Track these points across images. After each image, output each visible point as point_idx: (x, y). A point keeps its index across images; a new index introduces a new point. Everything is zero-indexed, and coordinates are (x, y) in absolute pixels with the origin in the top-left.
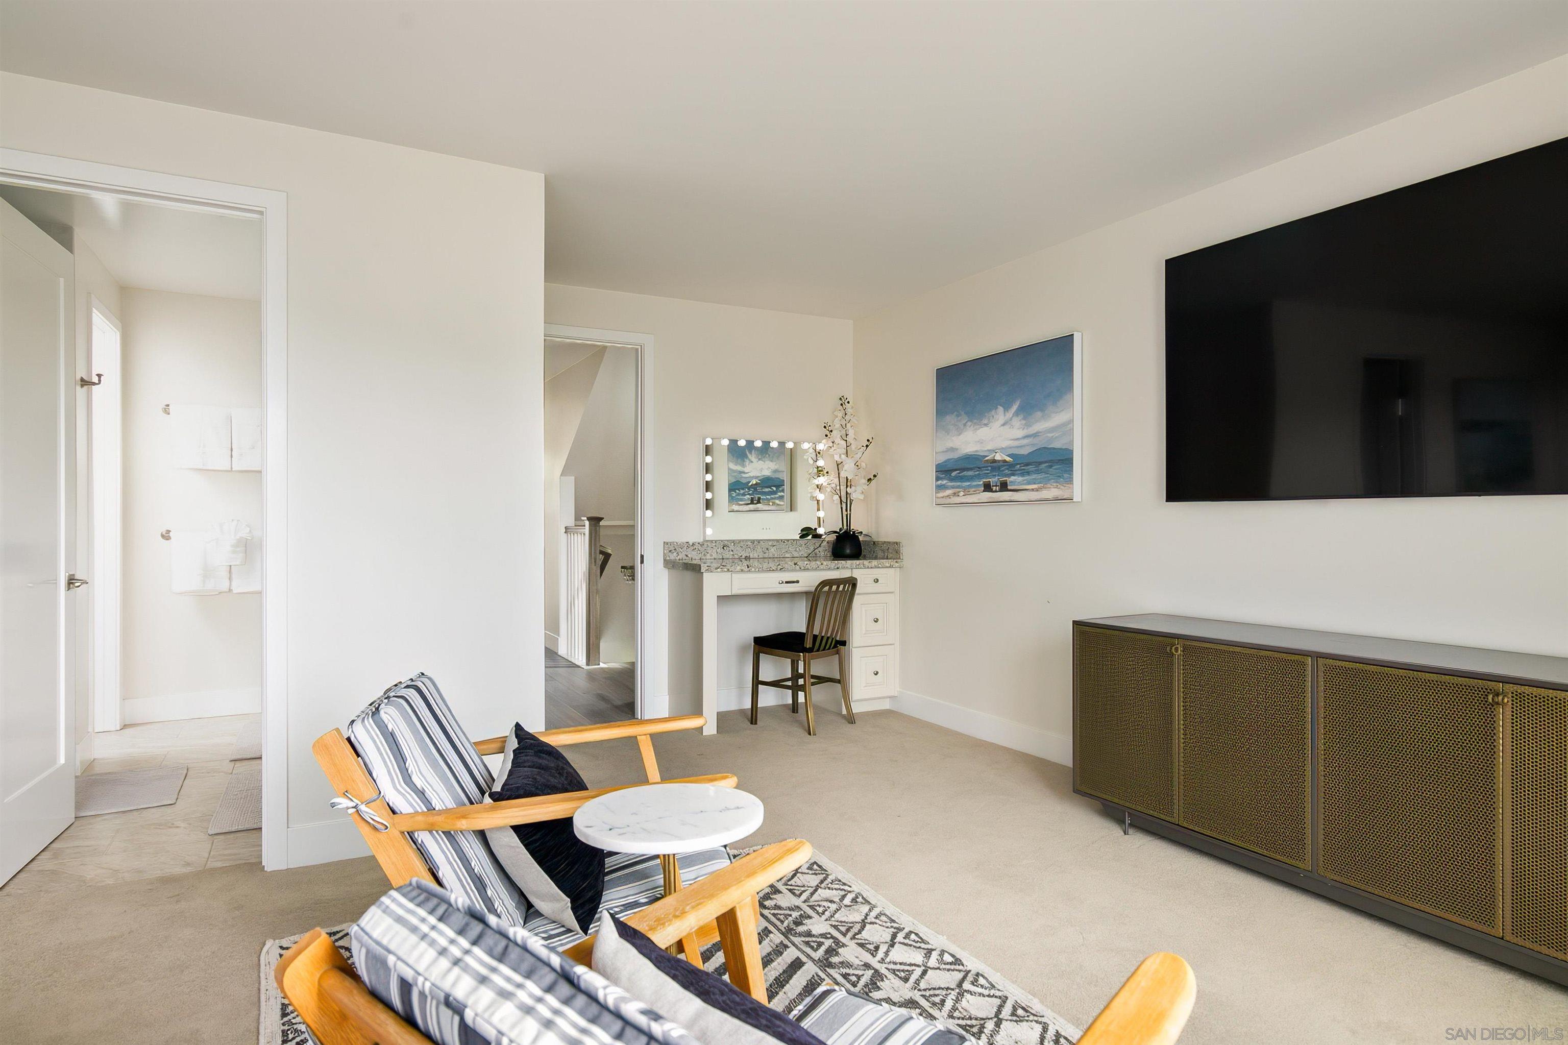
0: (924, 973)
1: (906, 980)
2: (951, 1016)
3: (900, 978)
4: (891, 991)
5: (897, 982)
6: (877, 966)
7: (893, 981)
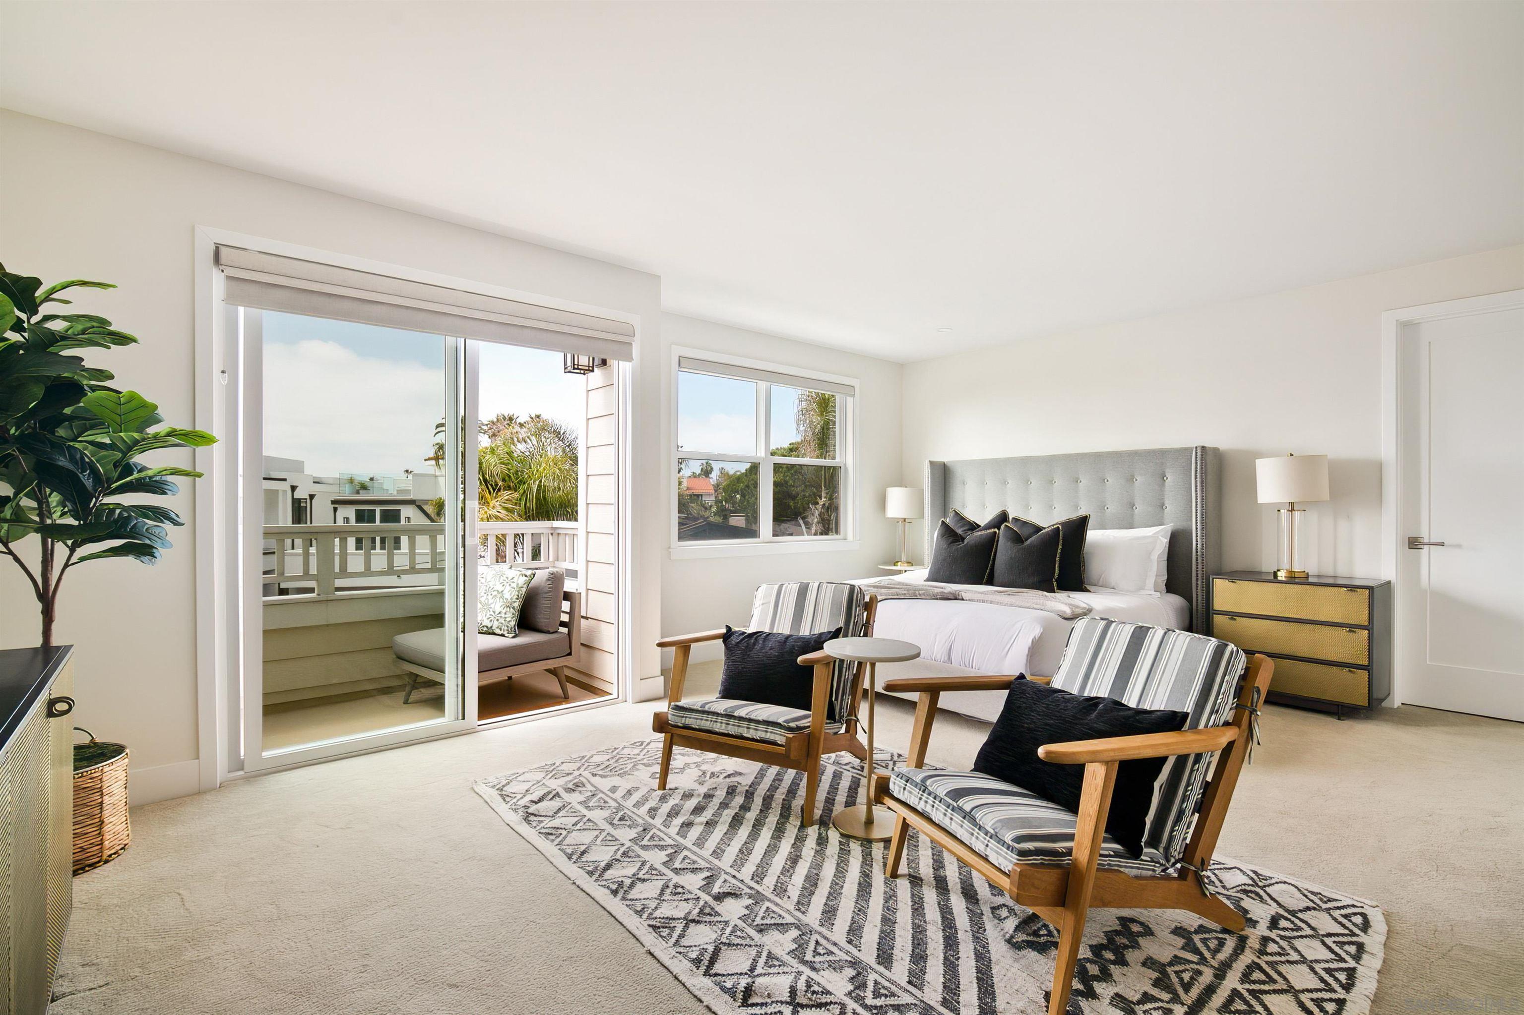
0: (752, 969)
1: (770, 956)
2: (727, 923)
3: (777, 959)
4: (782, 941)
5: (778, 952)
6: (802, 968)
7: (783, 953)
